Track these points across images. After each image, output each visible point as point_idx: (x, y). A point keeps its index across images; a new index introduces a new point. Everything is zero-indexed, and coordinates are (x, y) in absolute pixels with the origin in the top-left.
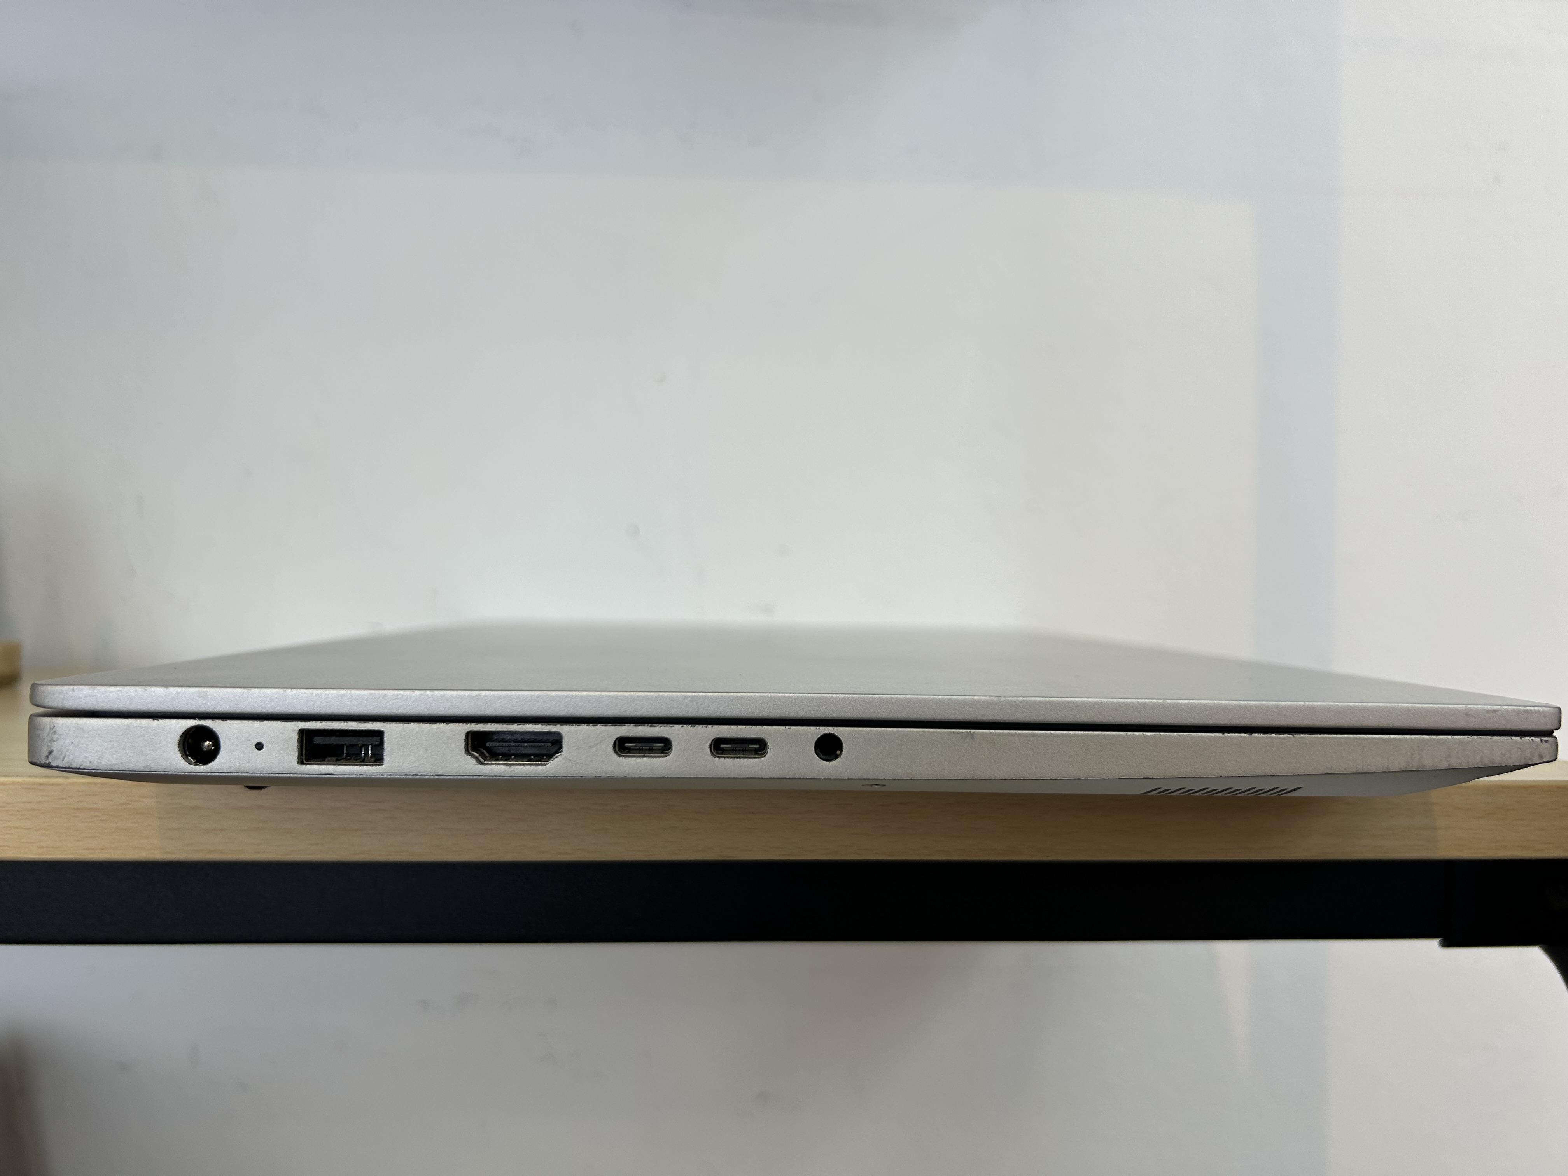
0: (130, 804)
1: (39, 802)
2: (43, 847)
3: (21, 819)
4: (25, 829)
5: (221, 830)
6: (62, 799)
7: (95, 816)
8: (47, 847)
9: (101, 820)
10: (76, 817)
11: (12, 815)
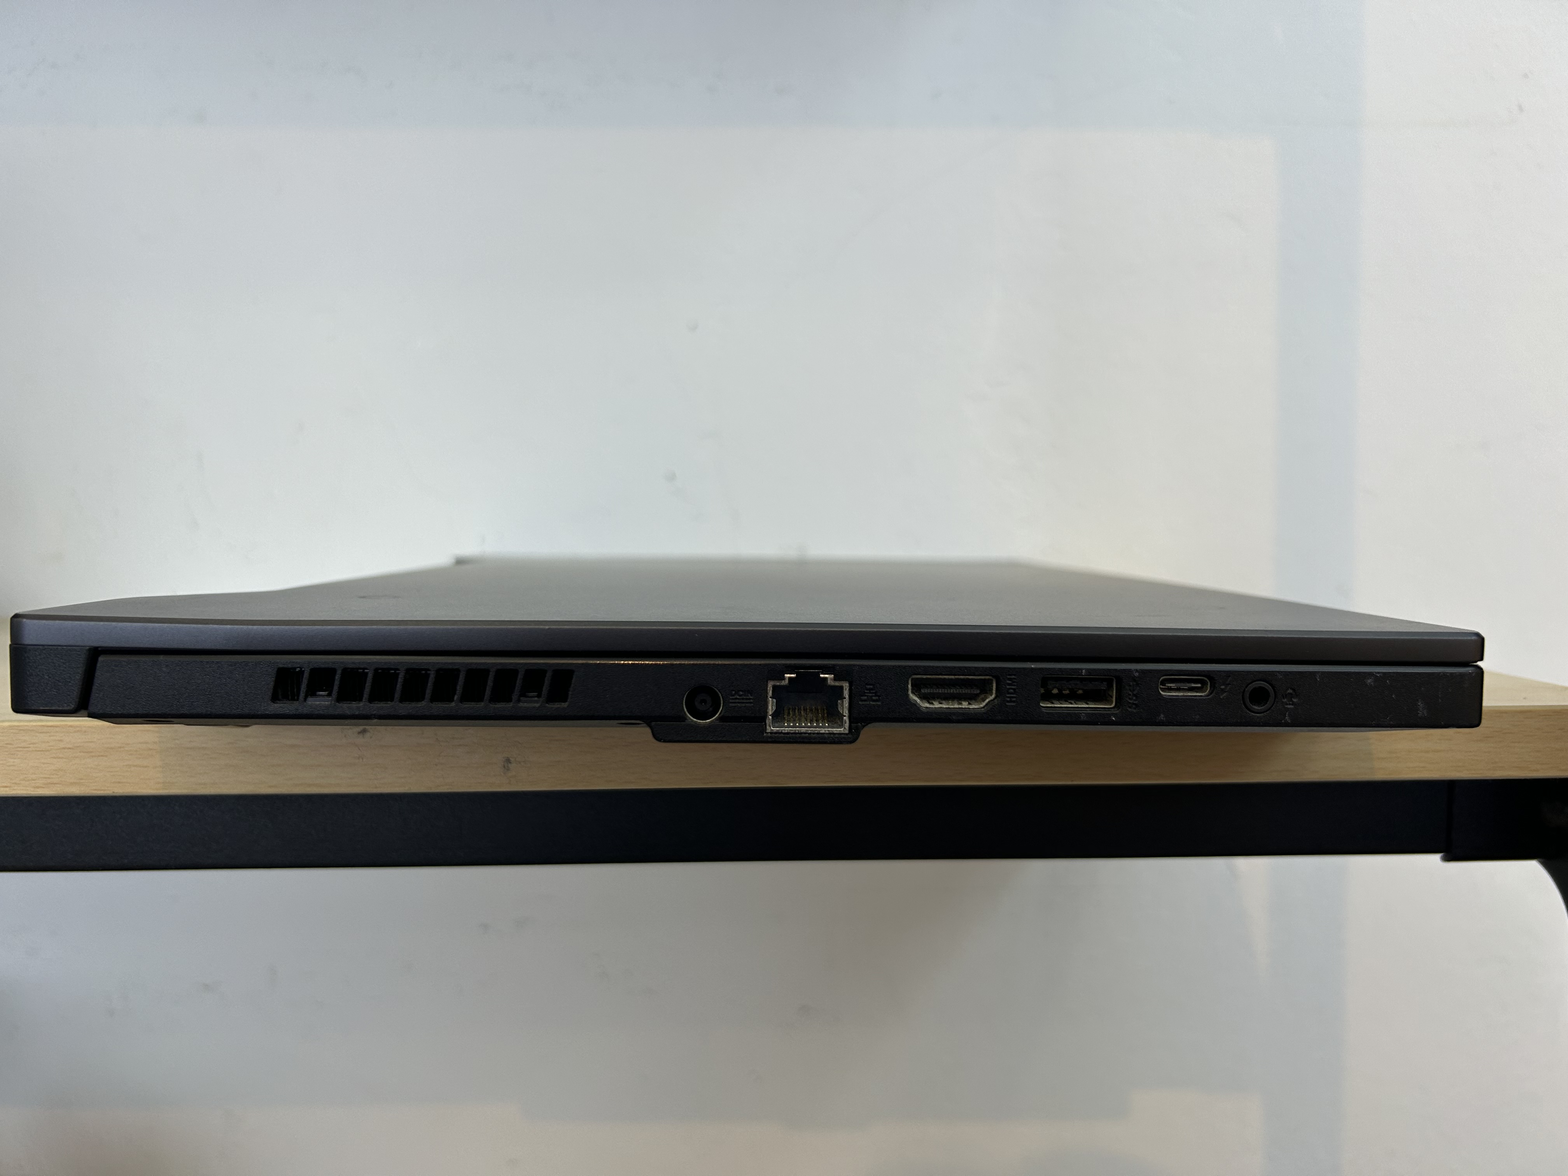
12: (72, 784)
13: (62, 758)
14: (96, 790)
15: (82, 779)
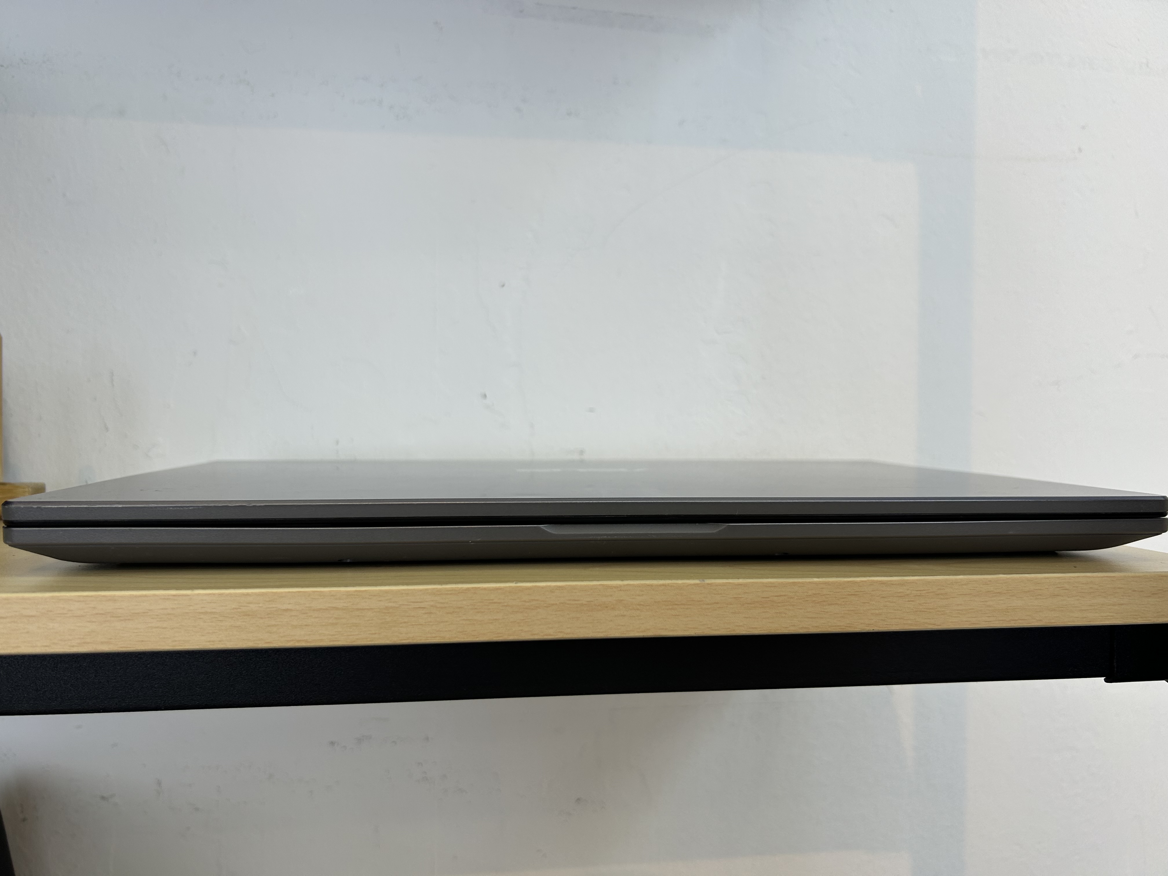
0: (240, 608)
1: (173, 609)
2: (176, 641)
3: (160, 621)
4: (163, 628)
5: (306, 625)
6: (190, 606)
7: (215, 617)
8: (179, 641)
9: (219, 620)
10: (200, 618)
11: (153, 618)
12: (102, 643)
13: (95, 622)
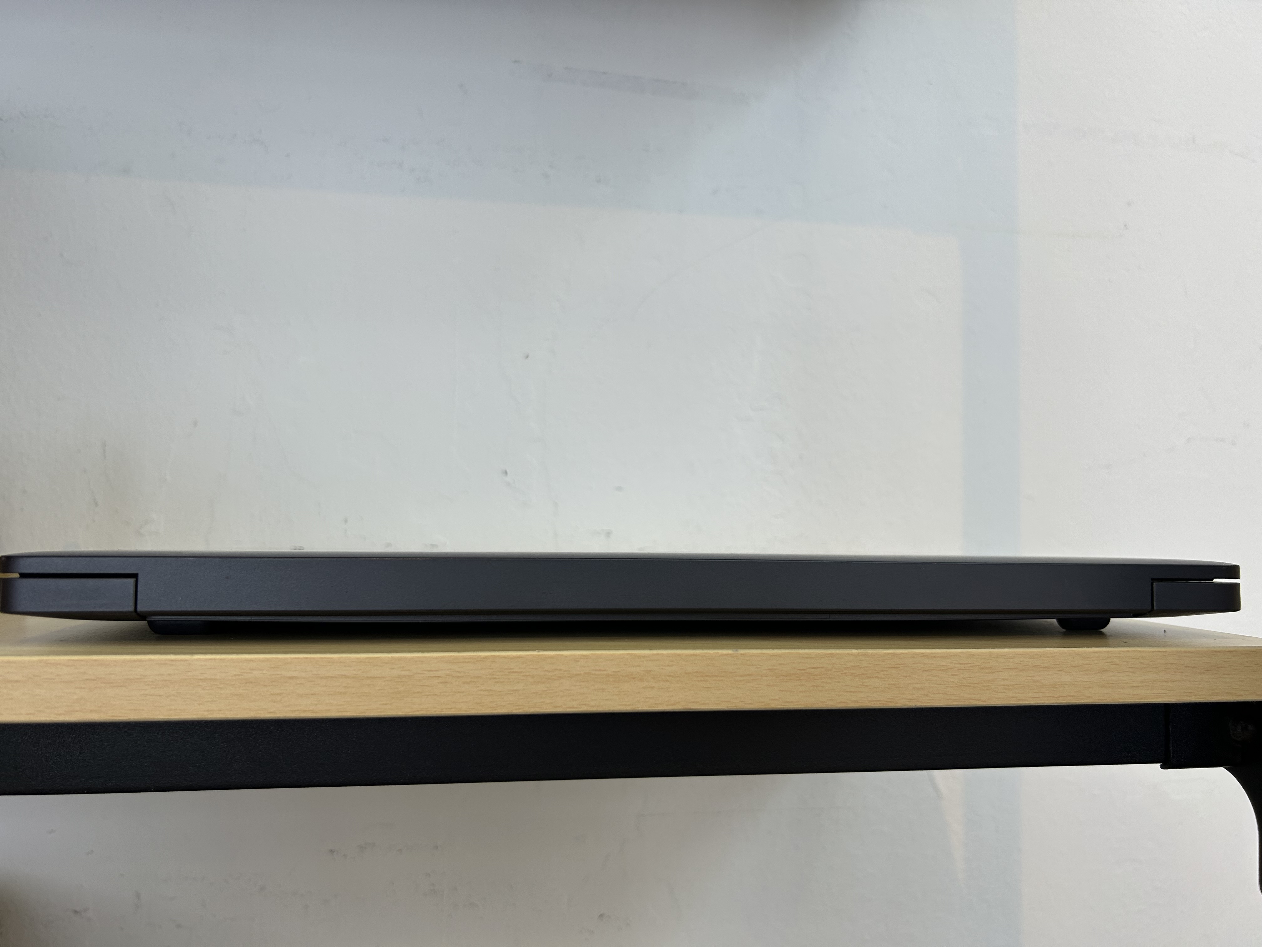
0: (242, 675)
1: (170, 675)
2: (170, 710)
3: (155, 688)
4: (158, 696)
5: (312, 694)
6: (188, 672)
8: (175, 710)
9: (219, 688)
11: (148, 685)
12: (92, 711)
13: (84, 688)
14: (114, 716)
15: (101, 707)
